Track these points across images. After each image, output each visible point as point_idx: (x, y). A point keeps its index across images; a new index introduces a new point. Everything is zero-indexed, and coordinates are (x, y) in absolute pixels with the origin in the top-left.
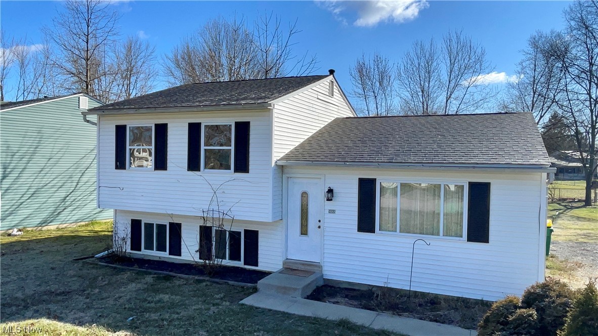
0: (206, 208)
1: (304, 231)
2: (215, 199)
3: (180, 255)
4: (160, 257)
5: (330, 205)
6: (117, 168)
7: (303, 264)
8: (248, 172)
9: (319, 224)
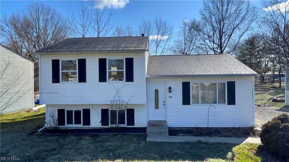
0: (112, 99)
1: (157, 107)
2: (117, 95)
3: (90, 125)
4: (77, 128)
5: (170, 94)
6: (53, 82)
7: (158, 122)
8: (133, 82)
9: (164, 103)
